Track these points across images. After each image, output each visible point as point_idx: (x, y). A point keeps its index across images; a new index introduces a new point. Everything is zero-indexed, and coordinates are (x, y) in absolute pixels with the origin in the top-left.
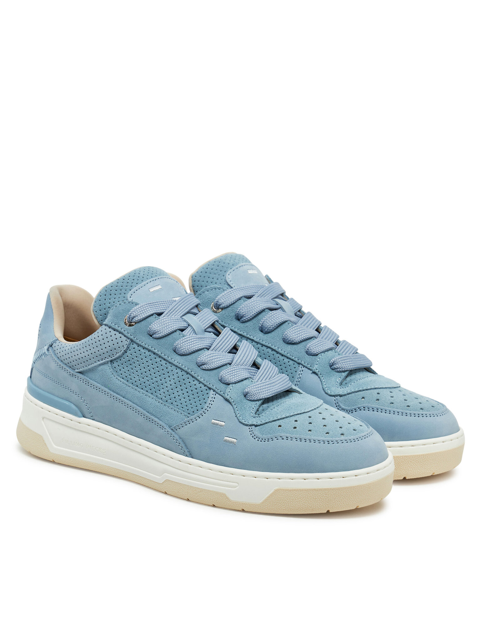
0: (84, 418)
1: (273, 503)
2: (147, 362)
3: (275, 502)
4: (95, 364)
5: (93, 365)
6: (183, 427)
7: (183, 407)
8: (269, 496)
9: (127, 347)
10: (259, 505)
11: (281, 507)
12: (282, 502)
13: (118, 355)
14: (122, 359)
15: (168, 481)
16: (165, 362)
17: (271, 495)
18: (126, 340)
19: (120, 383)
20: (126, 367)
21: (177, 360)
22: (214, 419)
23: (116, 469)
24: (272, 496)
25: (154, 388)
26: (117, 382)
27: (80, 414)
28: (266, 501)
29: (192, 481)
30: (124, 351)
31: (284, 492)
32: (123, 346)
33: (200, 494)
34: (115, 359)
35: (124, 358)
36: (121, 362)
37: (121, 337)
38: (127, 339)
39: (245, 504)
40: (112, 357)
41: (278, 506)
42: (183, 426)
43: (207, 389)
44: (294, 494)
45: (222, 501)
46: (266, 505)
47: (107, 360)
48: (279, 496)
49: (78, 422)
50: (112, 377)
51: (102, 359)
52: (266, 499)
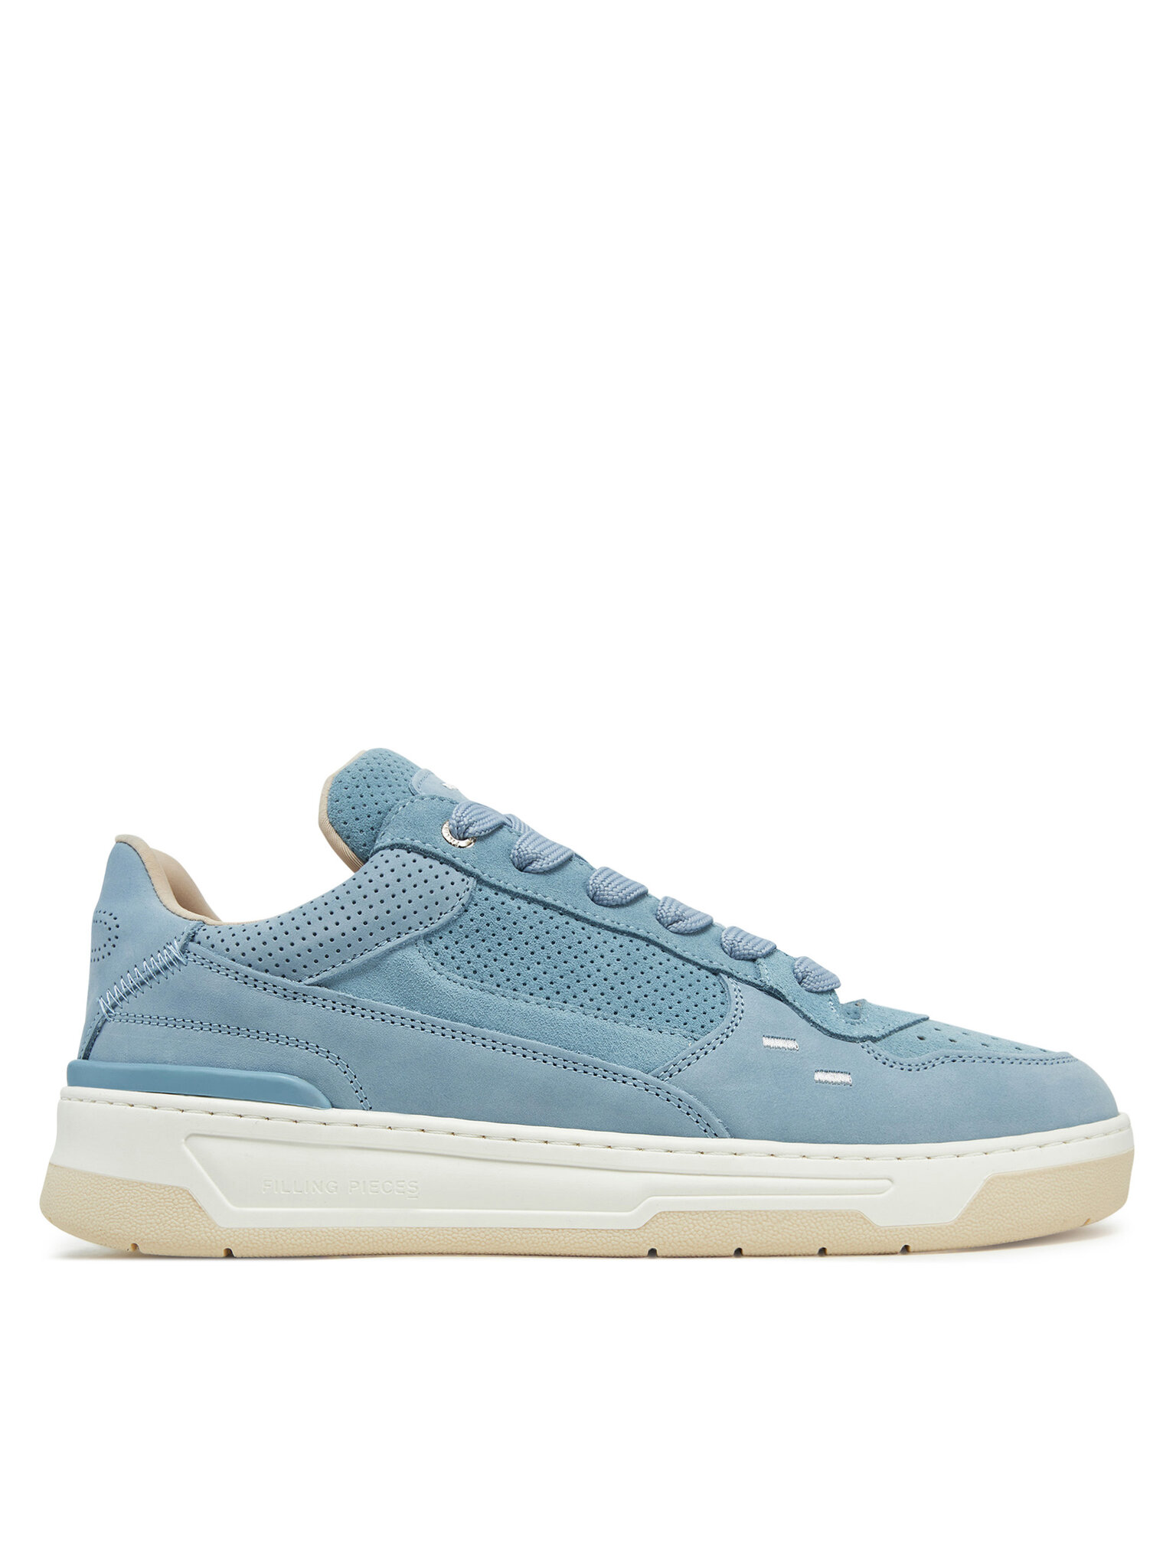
0: (334, 1109)
1: (984, 1216)
2: (531, 928)
3: (988, 1214)
4: (379, 950)
5: (368, 955)
6: (689, 1065)
7: (667, 1018)
8: (974, 1200)
9: (471, 895)
10: (952, 1227)
11: (1002, 1223)
12: (1005, 1211)
13: (445, 918)
14: (455, 928)
15: (663, 1215)
16: (580, 924)
17: (978, 1196)
18: (463, 880)
19: (460, 989)
20: (469, 947)
21: (608, 917)
22: (767, 1034)
23: (457, 1228)
24: (981, 1198)
25: (569, 987)
26: (450, 986)
27: (325, 1101)
28: (969, 1213)
29: (751, 1197)
30: (463, 905)
31: (1006, 1184)
32: (458, 895)
33: (783, 1225)
34: (437, 931)
35: (461, 927)
36: (455, 936)
37: (447, 873)
38: (465, 877)
39: (917, 1230)
40: (426, 927)
41: (997, 1221)
42: (690, 1061)
43: (709, 974)
44: (1029, 1184)
45: (852, 1232)
46: (969, 1223)
47: (413, 933)
48: (997, 1195)
49: (321, 1123)
50: (434, 978)
51: (399, 933)
52: (968, 1209)
